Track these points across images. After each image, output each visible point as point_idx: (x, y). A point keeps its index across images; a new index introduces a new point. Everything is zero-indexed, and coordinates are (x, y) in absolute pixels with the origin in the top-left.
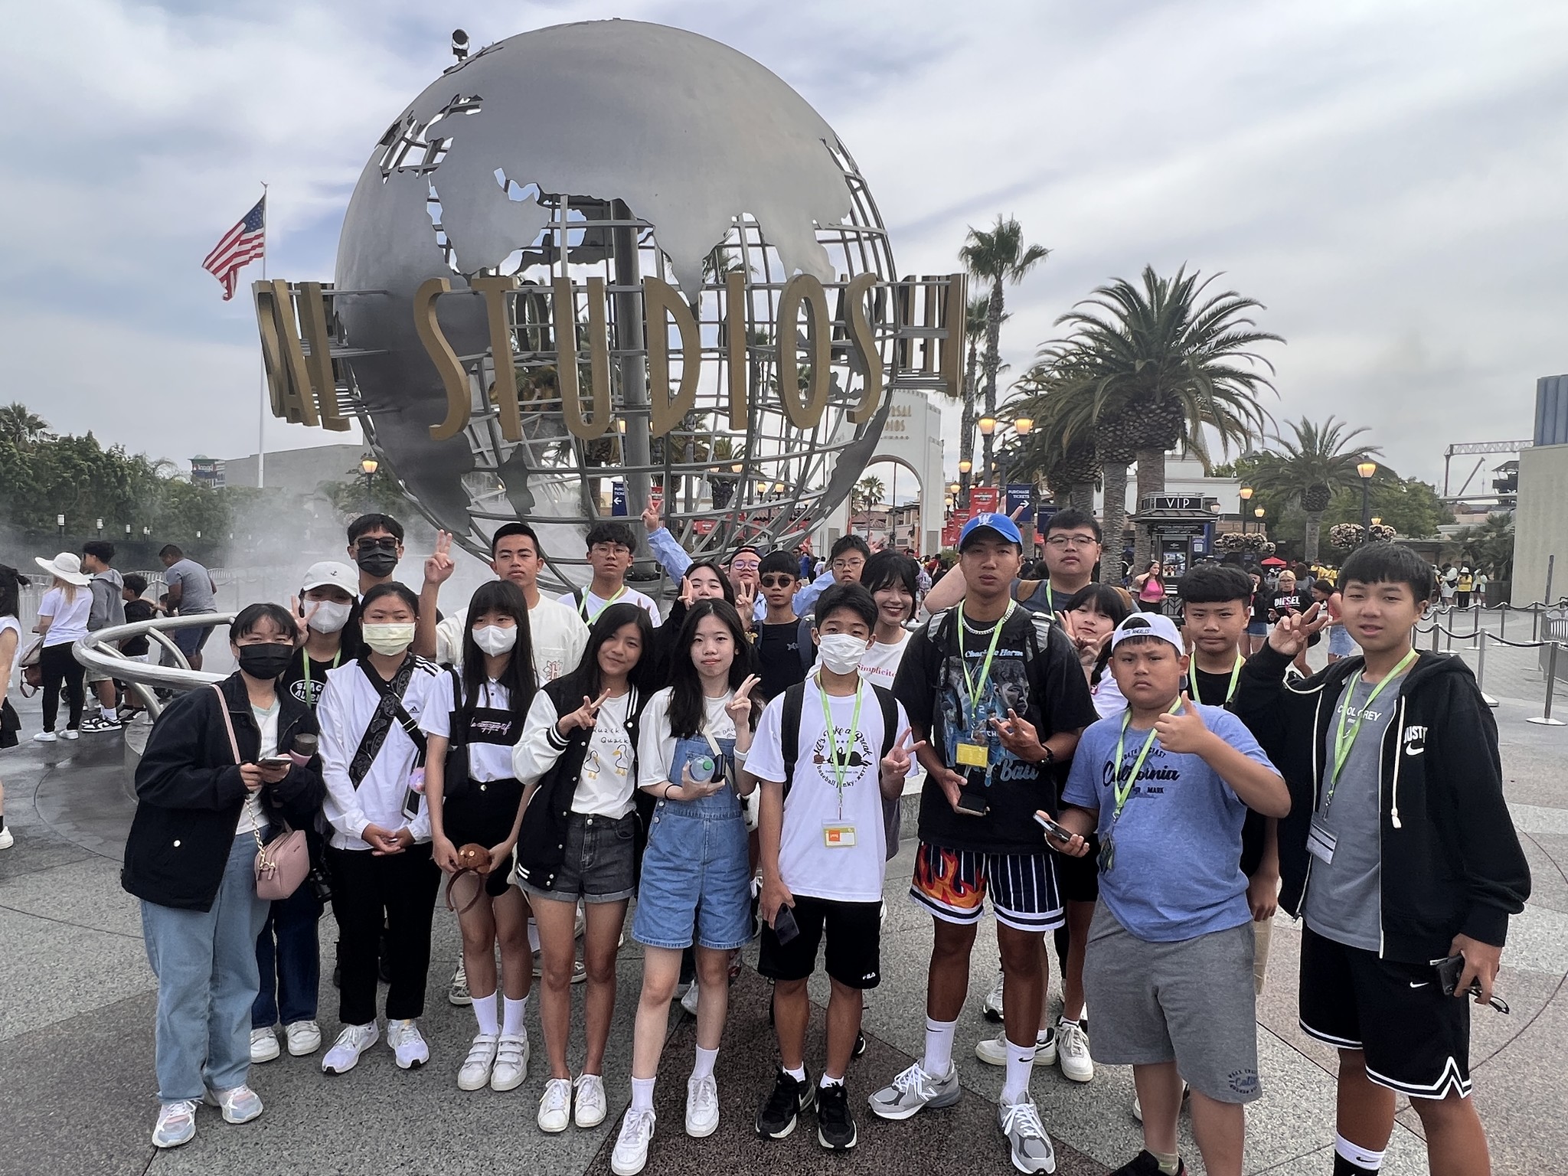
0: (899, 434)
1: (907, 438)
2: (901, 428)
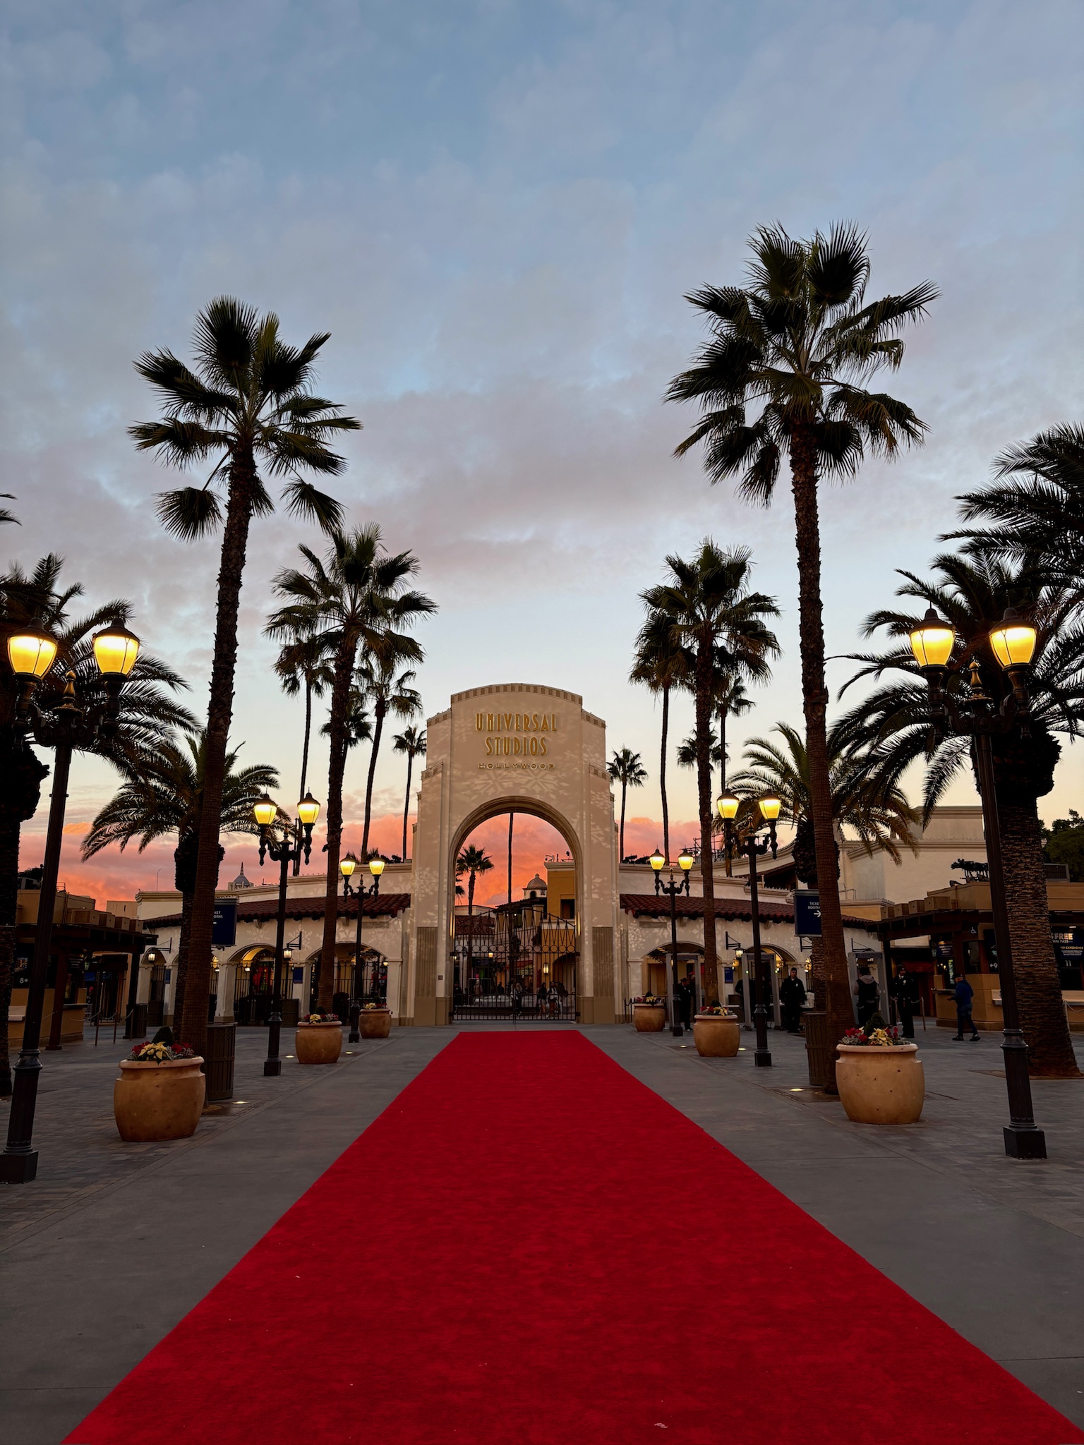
1: (551, 767)
2: (540, 750)
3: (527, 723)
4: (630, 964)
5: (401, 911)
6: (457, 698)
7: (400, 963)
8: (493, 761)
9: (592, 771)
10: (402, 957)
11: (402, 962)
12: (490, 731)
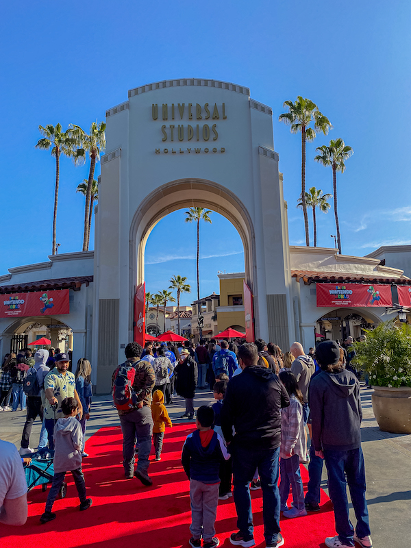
0: (210, 145)
1: (223, 151)
2: (212, 136)
3: (199, 112)
4: (303, 328)
5: (85, 284)
6: (133, 93)
7: (84, 334)
8: (169, 146)
9: (261, 151)
10: (86, 328)
11: (86, 333)
12: (165, 119)
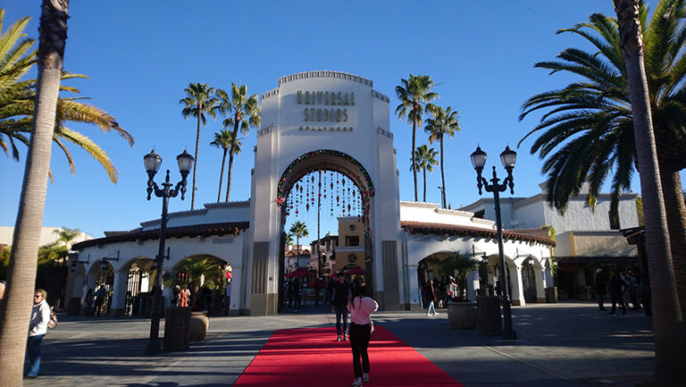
0: (341, 125)
1: (351, 129)
2: (343, 118)
3: (333, 99)
4: (409, 267)
8: (310, 125)
9: (380, 131)
10: (243, 265)
11: (243, 268)
12: (307, 103)
